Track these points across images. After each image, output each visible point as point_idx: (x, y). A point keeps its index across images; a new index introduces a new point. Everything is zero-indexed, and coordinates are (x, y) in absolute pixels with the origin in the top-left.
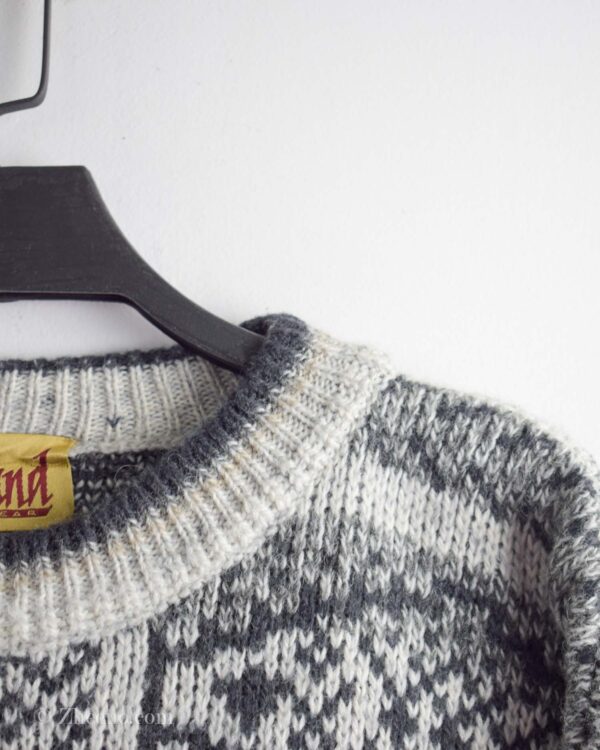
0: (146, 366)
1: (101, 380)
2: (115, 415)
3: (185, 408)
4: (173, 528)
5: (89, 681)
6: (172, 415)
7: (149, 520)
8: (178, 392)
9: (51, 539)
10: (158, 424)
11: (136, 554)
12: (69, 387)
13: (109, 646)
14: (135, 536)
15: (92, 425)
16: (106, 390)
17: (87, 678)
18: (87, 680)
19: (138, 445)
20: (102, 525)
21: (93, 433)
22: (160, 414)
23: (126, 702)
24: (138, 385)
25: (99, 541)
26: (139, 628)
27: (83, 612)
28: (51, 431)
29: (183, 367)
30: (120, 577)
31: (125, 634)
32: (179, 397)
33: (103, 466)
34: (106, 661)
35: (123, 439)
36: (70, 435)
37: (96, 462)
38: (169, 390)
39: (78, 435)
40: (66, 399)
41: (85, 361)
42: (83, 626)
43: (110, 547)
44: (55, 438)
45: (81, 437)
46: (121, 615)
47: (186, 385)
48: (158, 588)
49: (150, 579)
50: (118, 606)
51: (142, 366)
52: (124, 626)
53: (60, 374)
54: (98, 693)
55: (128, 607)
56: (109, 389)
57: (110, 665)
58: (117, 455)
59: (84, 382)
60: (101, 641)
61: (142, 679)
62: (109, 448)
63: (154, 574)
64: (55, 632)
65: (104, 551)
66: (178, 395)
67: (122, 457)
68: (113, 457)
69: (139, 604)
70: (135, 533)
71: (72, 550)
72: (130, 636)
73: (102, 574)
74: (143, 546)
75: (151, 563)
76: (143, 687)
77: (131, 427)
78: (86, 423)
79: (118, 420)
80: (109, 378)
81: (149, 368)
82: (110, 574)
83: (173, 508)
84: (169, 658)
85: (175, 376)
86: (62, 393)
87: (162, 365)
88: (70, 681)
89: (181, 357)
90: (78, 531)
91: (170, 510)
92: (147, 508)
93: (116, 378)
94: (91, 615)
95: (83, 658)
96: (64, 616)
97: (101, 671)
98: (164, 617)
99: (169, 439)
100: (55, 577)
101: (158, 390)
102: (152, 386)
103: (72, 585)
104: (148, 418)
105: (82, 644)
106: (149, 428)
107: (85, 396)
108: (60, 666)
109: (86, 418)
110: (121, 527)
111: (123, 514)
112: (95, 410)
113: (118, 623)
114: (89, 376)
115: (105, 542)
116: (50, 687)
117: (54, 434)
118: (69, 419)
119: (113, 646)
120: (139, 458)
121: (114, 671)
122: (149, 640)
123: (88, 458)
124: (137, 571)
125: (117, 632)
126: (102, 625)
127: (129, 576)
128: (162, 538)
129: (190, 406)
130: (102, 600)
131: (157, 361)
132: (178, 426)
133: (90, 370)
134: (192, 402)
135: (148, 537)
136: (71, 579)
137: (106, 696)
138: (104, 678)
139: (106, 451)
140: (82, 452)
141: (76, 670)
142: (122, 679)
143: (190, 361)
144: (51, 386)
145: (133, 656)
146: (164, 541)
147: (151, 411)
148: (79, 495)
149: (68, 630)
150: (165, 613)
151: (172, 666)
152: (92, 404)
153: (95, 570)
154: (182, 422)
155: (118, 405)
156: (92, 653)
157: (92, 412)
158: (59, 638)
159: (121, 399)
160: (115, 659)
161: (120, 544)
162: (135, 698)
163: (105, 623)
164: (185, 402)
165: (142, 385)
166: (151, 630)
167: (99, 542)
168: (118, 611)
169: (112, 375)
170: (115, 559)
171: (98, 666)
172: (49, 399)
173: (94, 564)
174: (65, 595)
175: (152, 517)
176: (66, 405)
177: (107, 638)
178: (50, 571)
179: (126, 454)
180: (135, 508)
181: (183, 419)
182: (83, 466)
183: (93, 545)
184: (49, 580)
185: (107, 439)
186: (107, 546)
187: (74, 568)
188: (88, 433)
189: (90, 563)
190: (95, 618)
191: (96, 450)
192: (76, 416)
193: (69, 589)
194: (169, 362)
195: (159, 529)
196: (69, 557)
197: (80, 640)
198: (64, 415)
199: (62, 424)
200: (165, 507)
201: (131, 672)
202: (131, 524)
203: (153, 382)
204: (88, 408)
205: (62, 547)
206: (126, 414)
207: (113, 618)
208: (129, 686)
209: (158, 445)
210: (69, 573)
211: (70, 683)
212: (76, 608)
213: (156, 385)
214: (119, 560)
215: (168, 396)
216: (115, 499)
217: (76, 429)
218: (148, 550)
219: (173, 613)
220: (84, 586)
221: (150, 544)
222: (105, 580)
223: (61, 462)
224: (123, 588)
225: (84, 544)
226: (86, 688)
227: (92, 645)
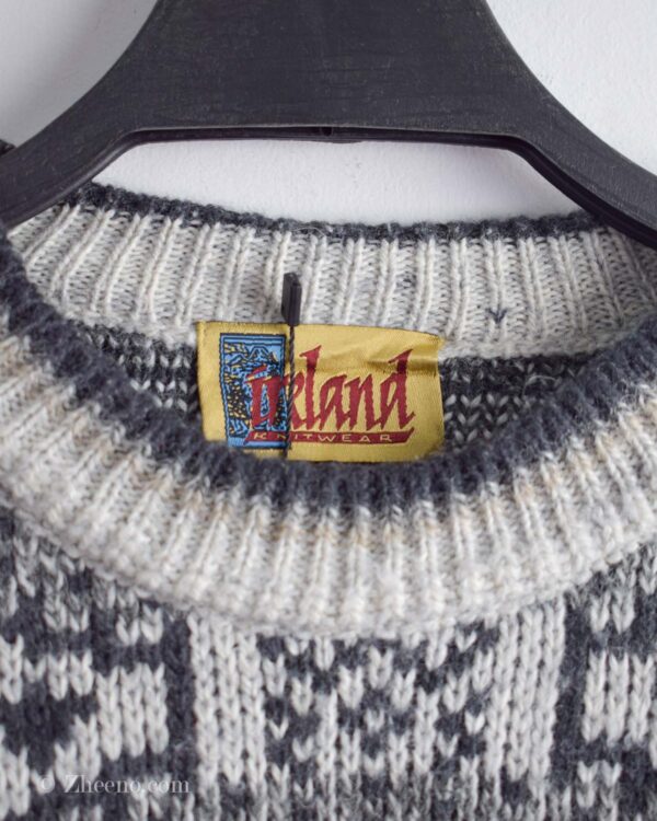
0: (539, 239)
1: (478, 256)
2: (499, 306)
3: (593, 300)
4: (602, 466)
5: (484, 675)
6: (577, 308)
7: (570, 454)
8: (585, 276)
9: (436, 477)
10: (558, 320)
11: (551, 501)
12: (435, 264)
13: (510, 627)
14: (551, 477)
15: (468, 319)
16: (485, 270)
17: (481, 671)
18: (481, 673)
19: (529, 348)
20: (508, 459)
21: (468, 329)
22: (559, 306)
23: (535, 705)
24: (530, 265)
25: (502, 481)
26: (553, 604)
27: (479, 579)
28: (410, 326)
29: (592, 241)
30: (530, 534)
31: (534, 613)
32: (585, 283)
33: (481, 375)
34: (507, 649)
35: (509, 339)
36: (436, 332)
37: (471, 369)
38: (573, 274)
39: (448, 331)
40: (431, 281)
41: (457, 230)
42: (479, 600)
43: (516, 490)
44: (416, 334)
45: (453, 334)
46: (531, 585)
47: (595, 266)
48: (582, 549)
49: (573, 537)
50: (528, 573)
51: (534, 240)
52: (532, 600)
53: (422, 245)
54: (495, 692)
55: (542, 574)
56: (491, 269)
57: (512, 654)
58: (500, 360)
59: (455, 258)
60: (500, 620)
61: (556, 674)
62: (492, 351)
63: (578, 530)
64: (440, 606)
65: (509, 496)
66: (583, 280)
67: (507, 364)
68: (495, 363)
69: (557, 570)
70: (551, 472)
71: (465, 492)
72: (539, 616)
73: (505, 527)
74: (561, 492)
75: (573, 515)
76: (559, 685)
77: (520, 323)
78: (460, 315)
79: (505, 312)
80: (491, 253)
81: (545, 242)
82: (515, 528)
83: (603, 438)
84: (596, 646)
85: (580, 254)
86: (426, 273)
87: (563, 238)
88: (458, 673)
89: (588, 229)
90: (474, 467)
91: (598, 442)
92: (567, 438)
93: (500, 253)
94: (490, 585)
95: (476, 644)
96: (454, 585)
97: (500, 663)
98: (586, 590)
99: (571, 340)
100: (439, 530)
101: (557, 272)
102: (549, 266)
103: (464, 541)
104: (545, 312)
105: (475, 623)
106: (546, 326)
107: (458, 278)
108: (444, 653)
109: (460, 308)
110: (533, 462)
111: (536, 445)
112: (471, 297)
113: (524, 597)
114: (463, 251)
115: (510, 483)
116: (429, 681)
117: (416, 329)
118: (436, 309)
119: (516, 628)
120: (531, 367)
121: (518, 662)
122: (566, 622)
123: (462, 364)
124: (554, 524)
125: (522, 608)
126: (504, 598)
127: (542, 531)
128: (587, 480)
129: (601, 296)
130: (507, 564)
131: (557, 232)
132: (585, 323)
133: (464, 241)
134: (603, 290)
135: (566, 477)
136: (462, 533)
137: (507, 697)
138: (504, 672)
139: (487, 356)
140: (453, 356)
141: (466, 659)
142: (529, 673)
143: (600, 234)
144: (410, 263)
145: (543, 643)
146: (590, 483)
147: (547, 301)
148: (449, 415)
149: (458, 604)
150: (588, 584)
151: (599, 657)
152: (467, 289)
153: (496, 521)
154: (590, 319)
155: (504, 292)
156: (487, 636)
157: (468, 301)
158: (444, 616)
159: (506, 284)
160: (519, 645)
161: (530, 486)
162: (547, 700)
163: (508, 596)
164: (592, 290)
165: (536, 264)
166: (569, 607)
167: (501, 483)
168: (528, 579)
169: (494, 249)
170: (523, 507)
171: (496, 654)
172: (407, 281)
173: (494, 513)
174: (453, 556)
175: (575, 450)
176: (432, 290)
177: (508, 616)
178: (433, 521)
179: (512, 361)
180: (552, 436)
181: (591, 313)
182: (455, 376)
183: (494, 486)
184: (433, 533)
185: (488, 338)
186: (512, 489)
187: (467, 518)
188: (463, 329)
189: (489, 512)
190: (496, 589)
191: (474, 354)
192: (445, 305)
193: (460, 548)
194: (571, 235)
195: (583, 467)
196: (460, 502)
197: (470, 619)
198: (430, 303)
199: (427, 315)
200: (592, 437)
201: (542, 664)
202: (547, 459)
203: (551, 261)
204: (462, 294)
205: (453, 488)
206: (514, 305)
207: (519, 588)
208: (539, 683)
209: (558, 350)
210: (461, 525)
211: (458, 677)
212: (471, 574)
213: (555, 266)
214: (529, 508)
215: (571, 283)
216: (524, 424)
217: (445, 324)
218: (567, 495)
219: (599, 584)
220: (481, 544)
221: (569, 487)
222: (509, 536)
223: (427, 368)
224: (536, 549)
225: (482, 485)
226: (480, 684)
227: (487, 625)
